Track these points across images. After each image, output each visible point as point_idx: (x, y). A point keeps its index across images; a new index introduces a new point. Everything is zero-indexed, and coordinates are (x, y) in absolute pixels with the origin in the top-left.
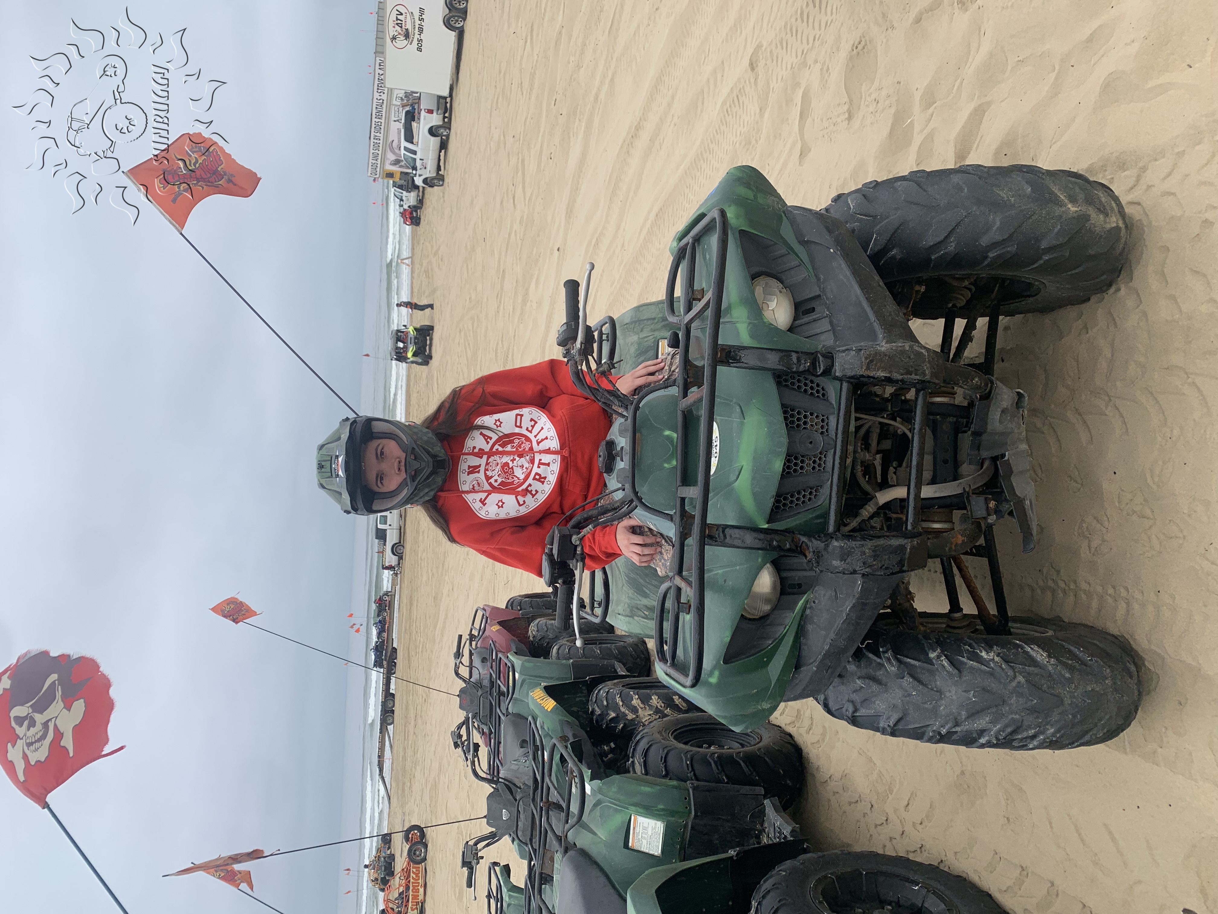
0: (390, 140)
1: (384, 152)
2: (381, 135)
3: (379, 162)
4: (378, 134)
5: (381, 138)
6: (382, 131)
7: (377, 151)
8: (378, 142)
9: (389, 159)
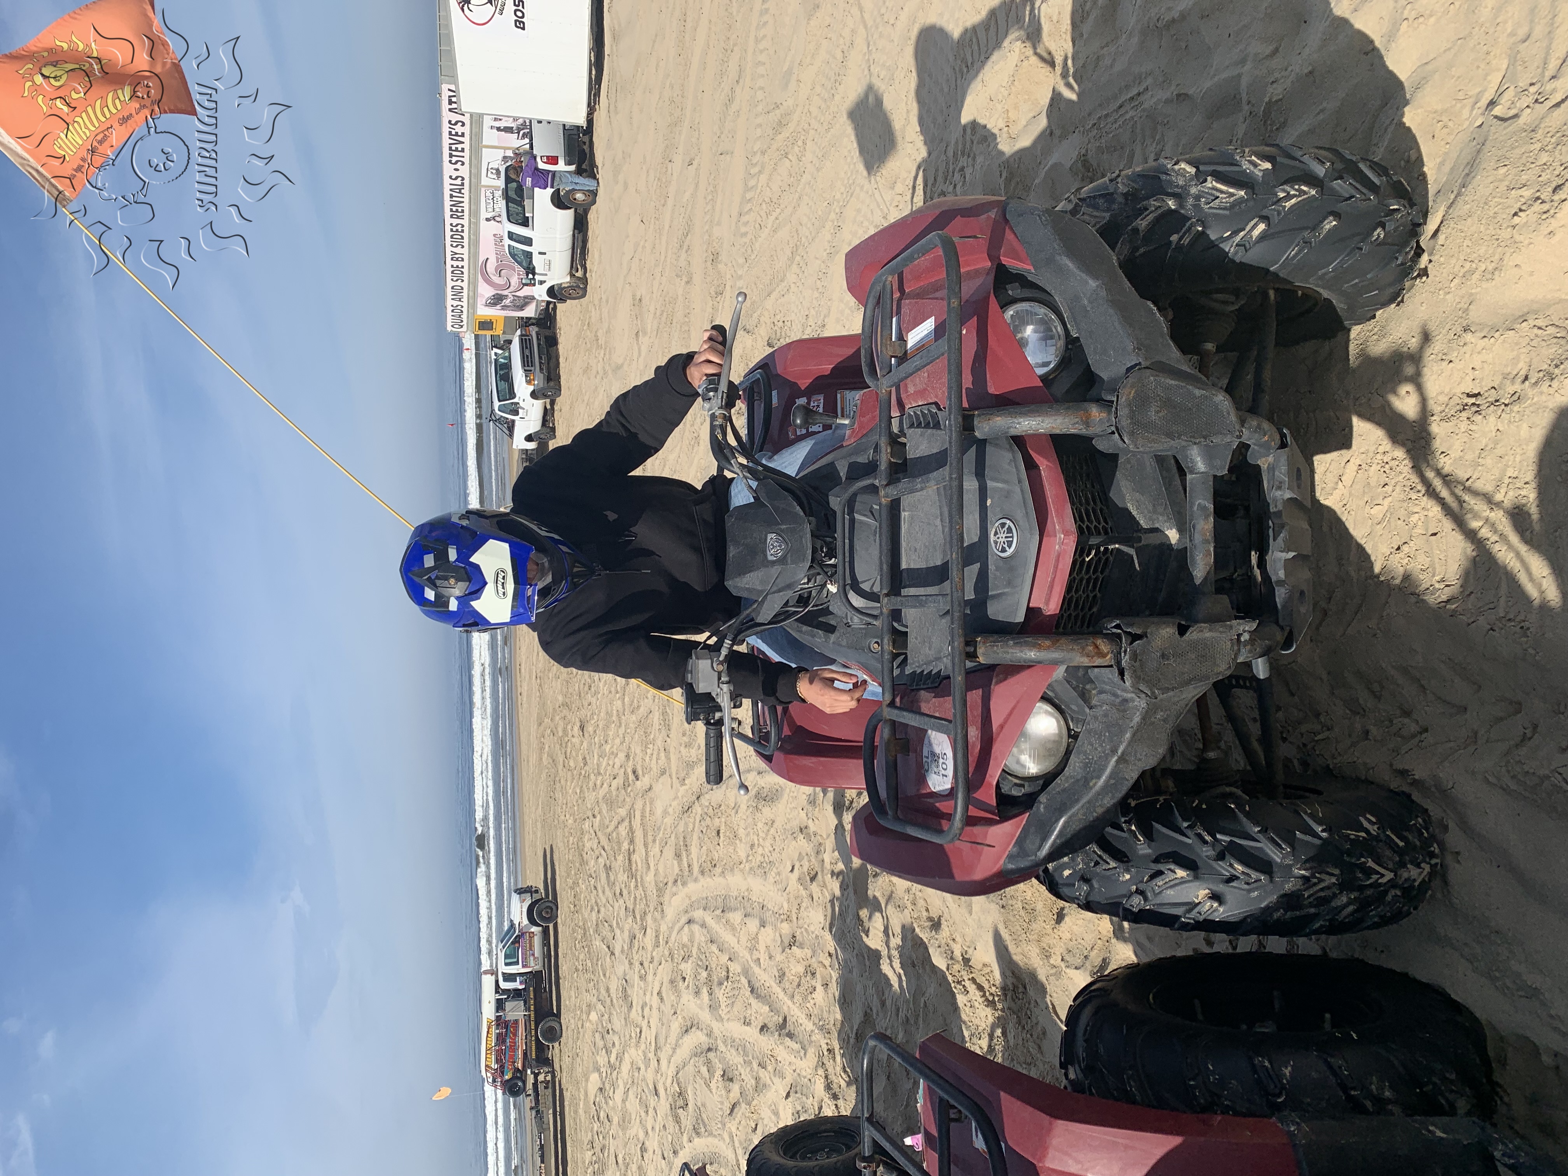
0: (482, 259)
1: (473, 285)
2: (465, 251)
3: (465, 304)
4: (458, 250)
5: (466, 257)
6: (466, 244)
7: (459, 283)
8: (460, 264)
9: (483, 296)
